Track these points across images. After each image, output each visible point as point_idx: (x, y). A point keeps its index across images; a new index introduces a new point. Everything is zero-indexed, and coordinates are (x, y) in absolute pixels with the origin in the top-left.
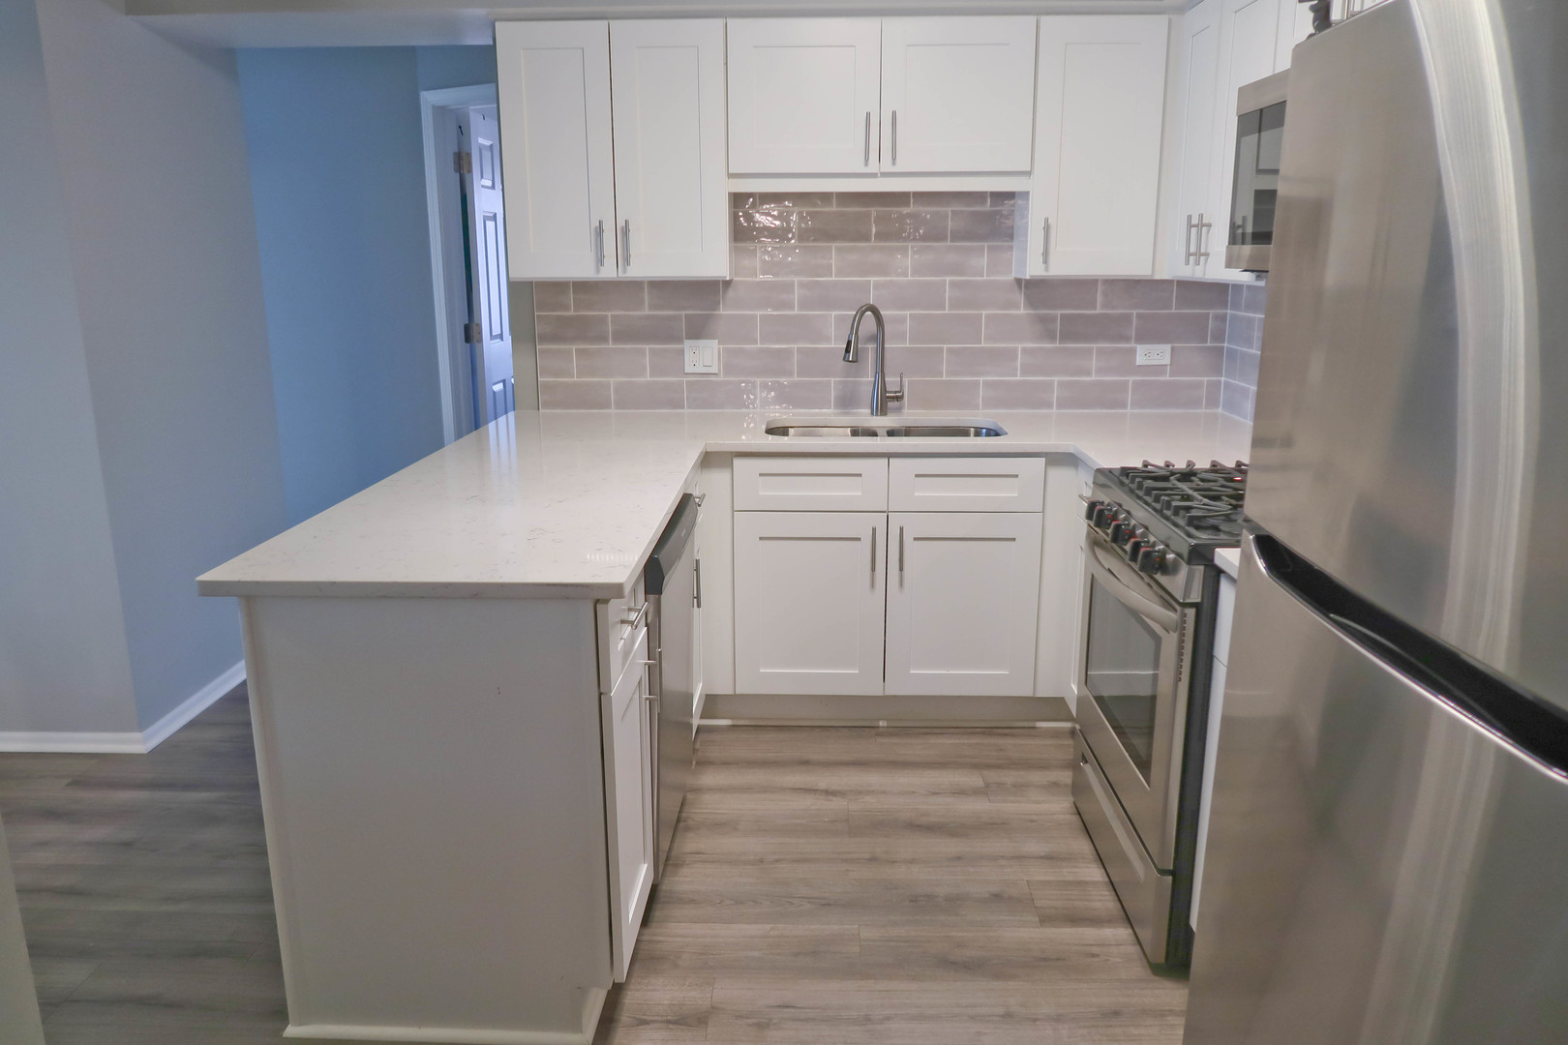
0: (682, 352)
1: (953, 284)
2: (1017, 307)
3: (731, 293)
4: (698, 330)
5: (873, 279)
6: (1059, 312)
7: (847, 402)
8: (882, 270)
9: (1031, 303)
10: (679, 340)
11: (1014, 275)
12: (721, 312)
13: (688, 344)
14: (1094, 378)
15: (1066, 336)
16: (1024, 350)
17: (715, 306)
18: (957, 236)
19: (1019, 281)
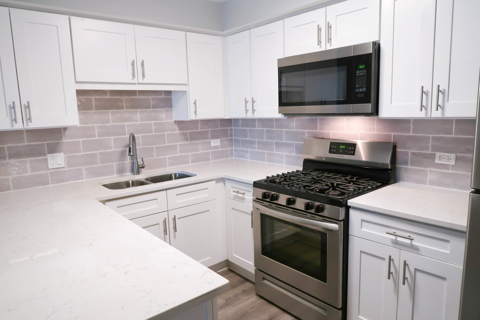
0: (46, 160)
1: (155, 124)
2: (176, 131)
3: (67, 132)
4: (53, 149)
5: (126, 123)
6: (189, 131)
7: (121, 171)
8: (129, 120)
9: (180, 129)
10: (44, 155)
11: (174, 119)
12: (64, 141)
13: (49, 156)
14: (200, 152)
15: (192, 139)
16: (180, 145)
17: (61, 138)
18: (155, 107)
19: (175, 121)
